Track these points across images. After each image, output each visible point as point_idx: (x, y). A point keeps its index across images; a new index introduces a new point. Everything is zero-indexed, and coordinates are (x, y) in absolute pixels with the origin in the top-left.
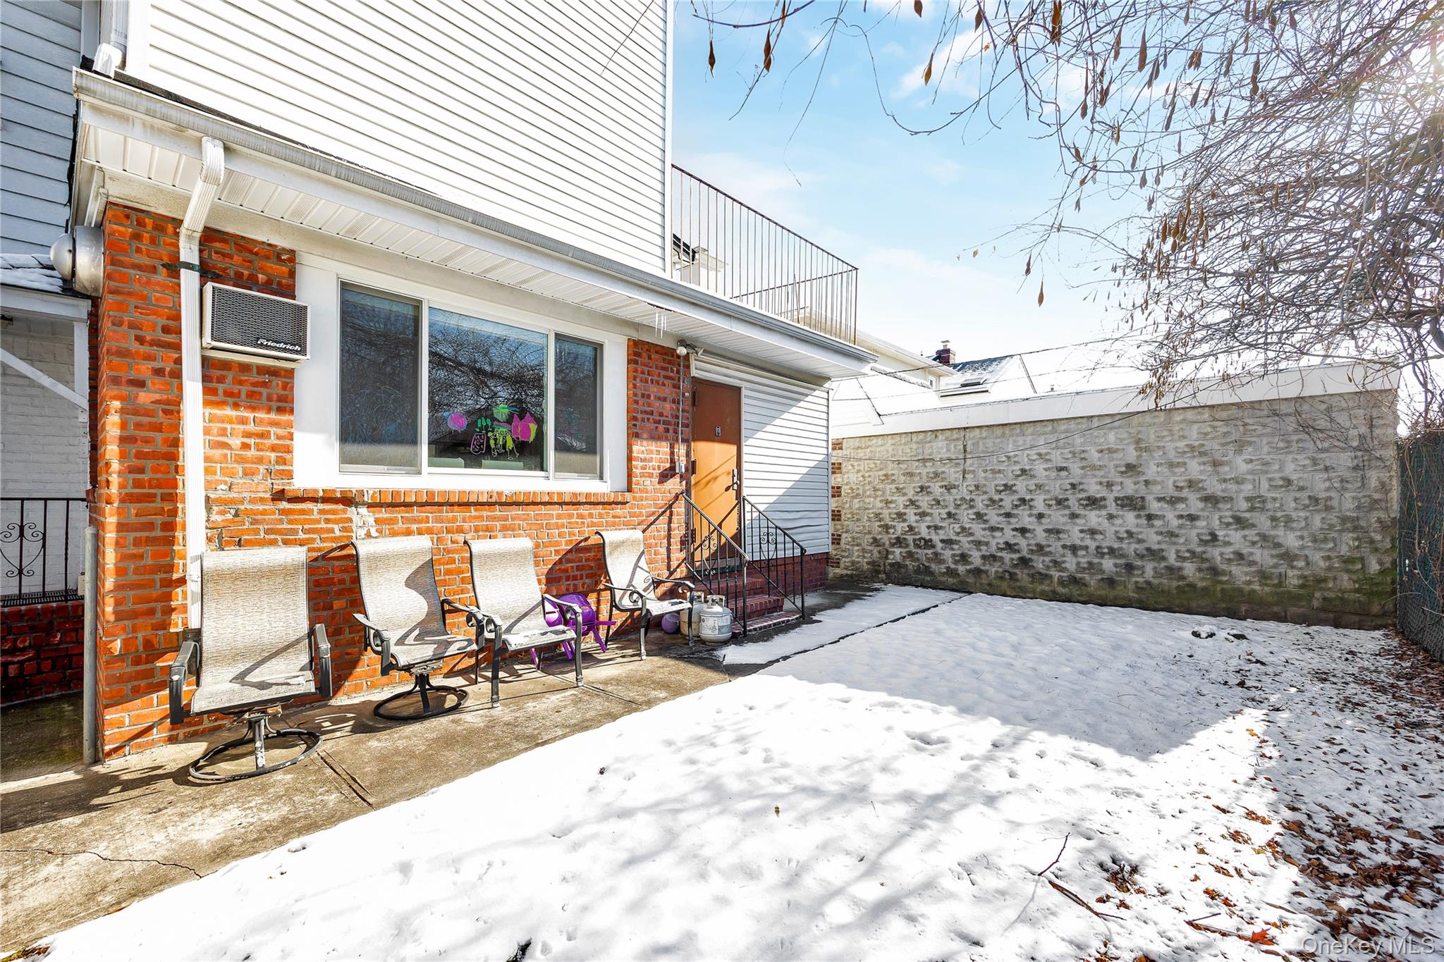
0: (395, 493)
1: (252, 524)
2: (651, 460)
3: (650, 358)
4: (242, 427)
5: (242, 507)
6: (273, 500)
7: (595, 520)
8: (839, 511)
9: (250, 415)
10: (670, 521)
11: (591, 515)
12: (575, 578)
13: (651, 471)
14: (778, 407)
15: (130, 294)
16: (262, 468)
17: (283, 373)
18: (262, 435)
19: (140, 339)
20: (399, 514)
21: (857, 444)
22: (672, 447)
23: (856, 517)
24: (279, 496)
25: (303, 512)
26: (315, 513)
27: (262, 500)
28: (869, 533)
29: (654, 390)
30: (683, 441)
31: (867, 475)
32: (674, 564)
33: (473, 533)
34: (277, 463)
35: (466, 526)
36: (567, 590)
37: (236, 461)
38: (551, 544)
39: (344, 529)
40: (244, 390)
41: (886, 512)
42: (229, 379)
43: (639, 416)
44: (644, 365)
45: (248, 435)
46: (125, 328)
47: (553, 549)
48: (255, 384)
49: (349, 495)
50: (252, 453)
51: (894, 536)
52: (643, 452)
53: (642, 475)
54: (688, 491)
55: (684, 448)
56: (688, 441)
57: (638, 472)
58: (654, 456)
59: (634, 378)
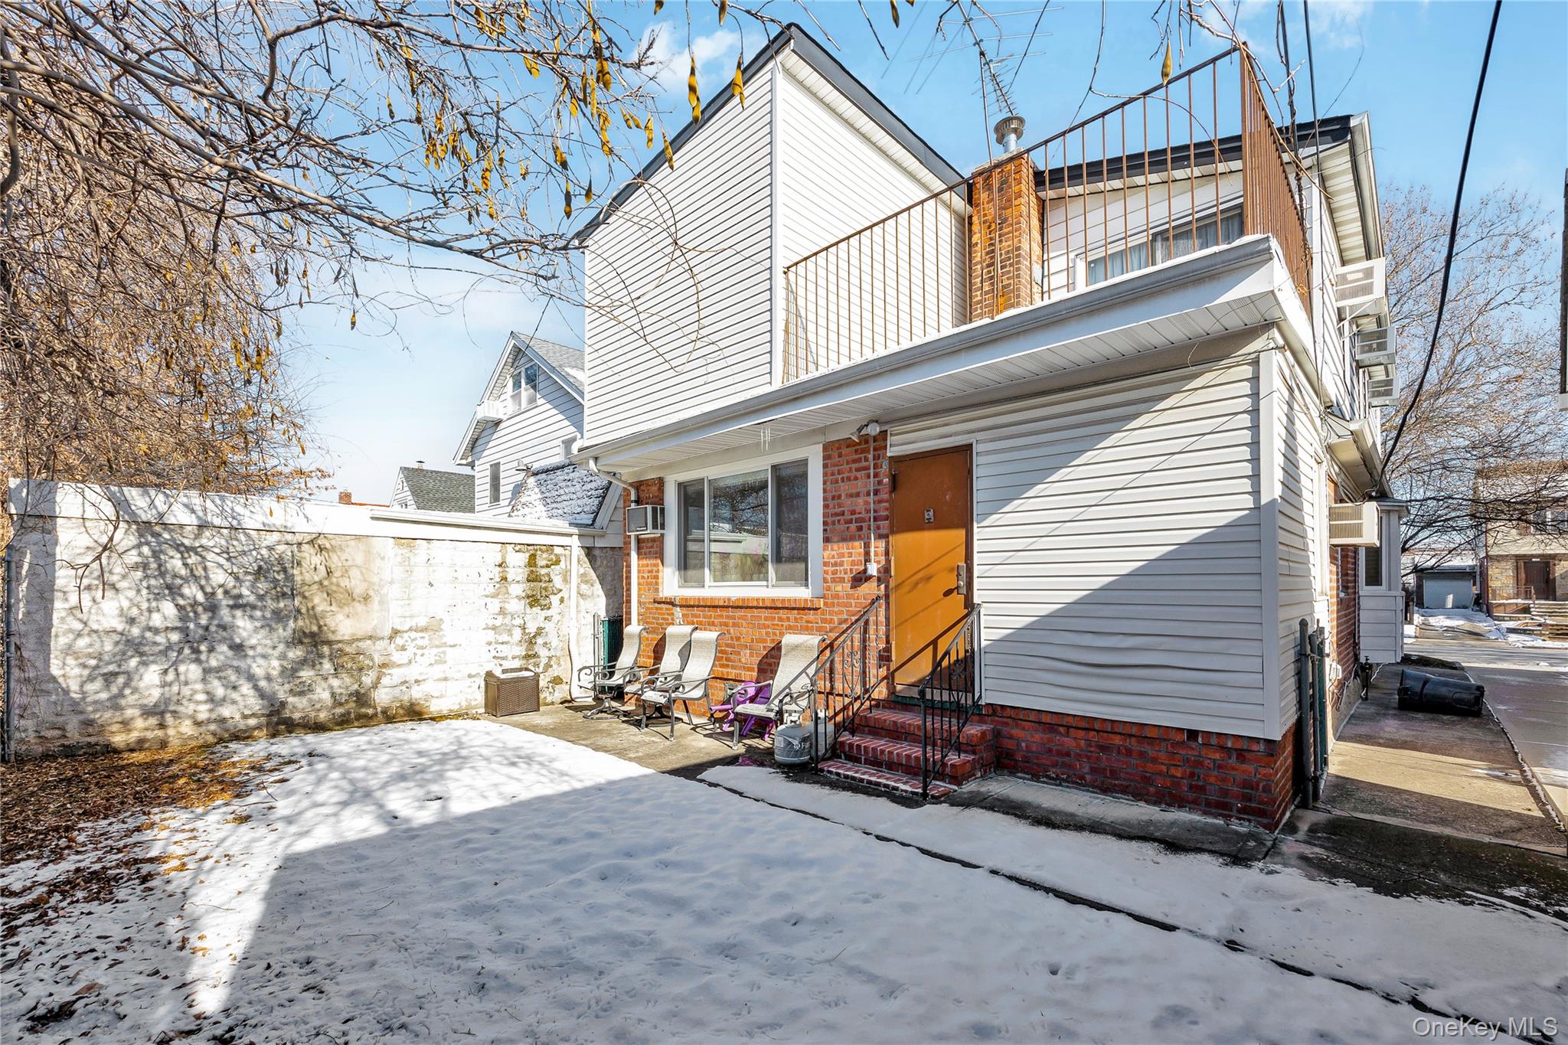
0: (689, 599)
1: (648, 613)
2: (841, 564)
3: (840, 455)
4: (647, 568)
5: (646, 605)
6: (654, 602)
9: (650, 562)
10: (866, 631)
11: (785, 618)
13: (844, 576)
16: (652, 587)
17: (659, 539)
18: (652, 572)
20: (688, 611)
22: (866, 545)
26: (663, 609)
27: (652, 602)
29: (844, 488)
32: (871, 680)
34: (656, 584)
35: (716, 621)
37: (646, 585)
39: (672, 619)
40: (648, 550)
42: (643, 547)
43: (830, 519)
44: (835, 465)
45: (649, 571)
47: (764, 646)
48: (650, 548)
50: (650, 580)
52: (833, 557)
53: (834, 580)
54: (887, 596)
55: (882, 544)
56: (886, 536)
57: (829, 577)
58: (845, 559)
59: (825, 483)
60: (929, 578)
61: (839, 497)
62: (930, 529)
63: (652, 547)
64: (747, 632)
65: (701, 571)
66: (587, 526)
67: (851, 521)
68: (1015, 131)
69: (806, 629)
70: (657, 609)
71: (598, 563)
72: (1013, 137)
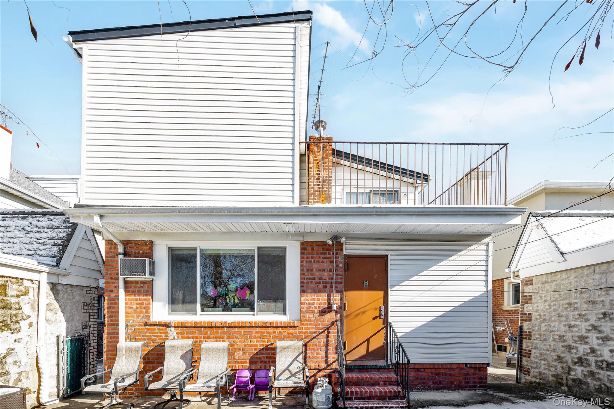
0: (182, 323)
1: (138, 333)
2: (313, 304)
3: (313, 249)
4: (136, 302)
5: (136, 328)
6: (144, 325)
7: (277, 335)
8: (530, 332)
9: (138, 298)
10: (328, 337)
11: (274, 333)
12: (265, 362)
13: (314, 310)
14: (426, 263)
15: (109, 265)
16: (142, 315)
17: (147, 283)
18: (142, 304)
19: (112, 278)
20: (185, 331)
21: (544, 280)
22: (329, 296)
23: (543, 338)
24: (146, 324)
25: (153, 329)
26: (157, 330)
27: (141, 325)
28: (554, 351)
29: (315, 266)
30: (337, 292)
31: (552, 304)
32: (331, 360)
33: (214, 339)
34: (146, 313)
35: (212, 336)
36: (261, 367)
37: (135, 313)
38: (252, 346)
39: (166, 336)
40: (137, 289)
41: (569, 335)
42: (133, 287)
43: (305, 281)
44: (309, 254)
45: (138, 304)
46: (108, 275)
47: (253, 348)
48: (139, 288)
49: (166, 323)
50: (139, 310)
51: (576, 356)
52: (308, 300)
53: (307, 312)
54: (341, 320)
55: (338, 296)
56: (341, 292)
57: (304, 310)
58: (316, 302)
59: (302, 262)
60: (364, 312)
61: (312, 270)
62: (366, 290)
63: (142, 287)
64: (240, 342)
65: (195, 305)
66: (53, 266)
67: (319, 283)
68: (323, 127)
69: (289, 337)
70: (148, 329)
71: (61, 296)
72: (322, 129)
